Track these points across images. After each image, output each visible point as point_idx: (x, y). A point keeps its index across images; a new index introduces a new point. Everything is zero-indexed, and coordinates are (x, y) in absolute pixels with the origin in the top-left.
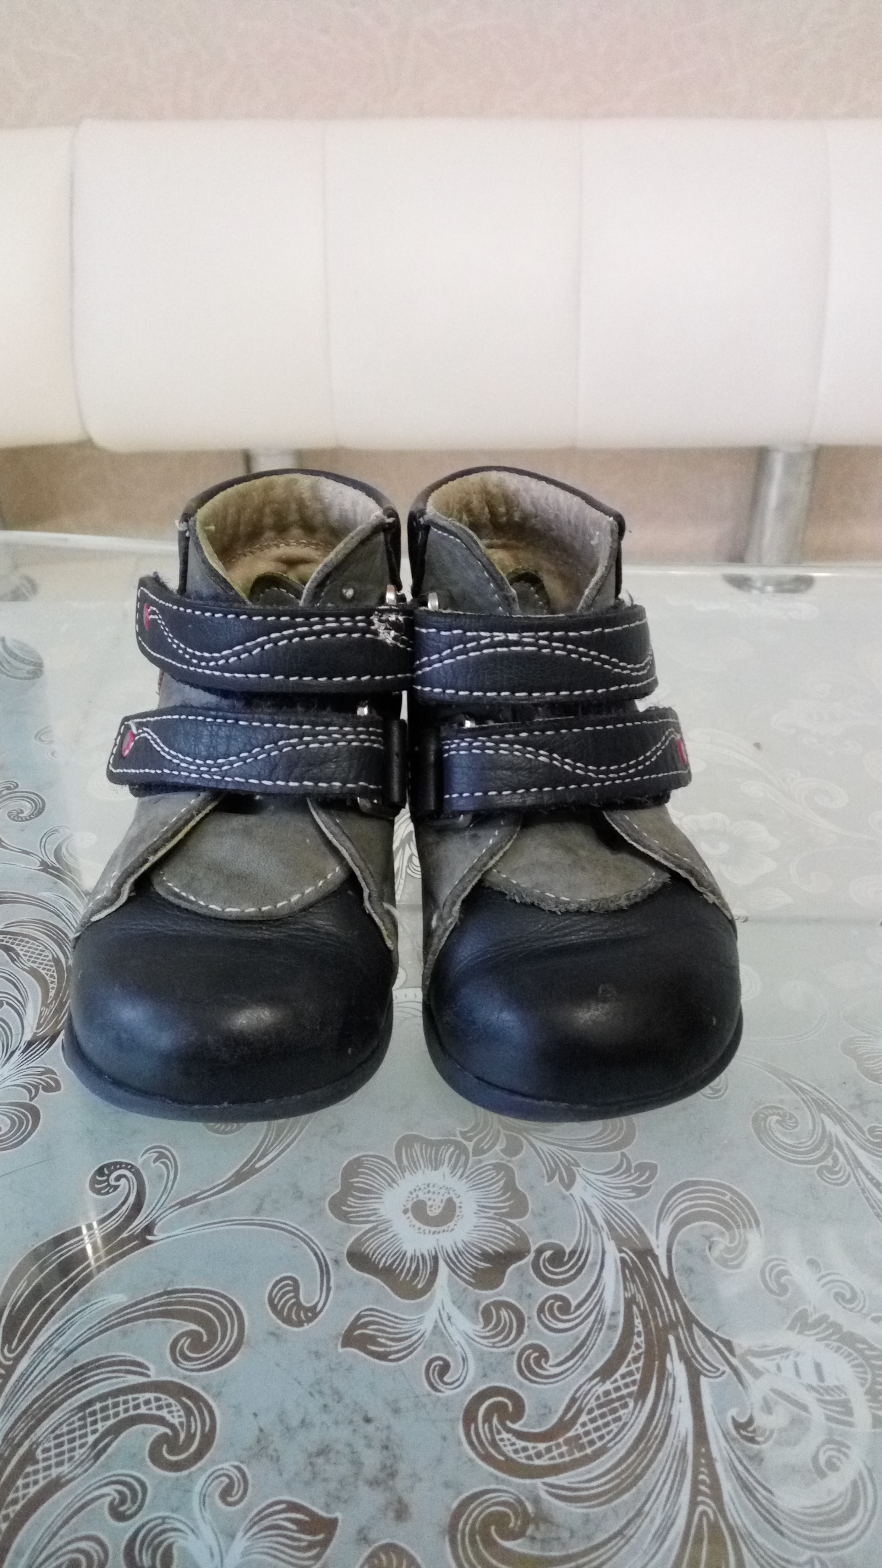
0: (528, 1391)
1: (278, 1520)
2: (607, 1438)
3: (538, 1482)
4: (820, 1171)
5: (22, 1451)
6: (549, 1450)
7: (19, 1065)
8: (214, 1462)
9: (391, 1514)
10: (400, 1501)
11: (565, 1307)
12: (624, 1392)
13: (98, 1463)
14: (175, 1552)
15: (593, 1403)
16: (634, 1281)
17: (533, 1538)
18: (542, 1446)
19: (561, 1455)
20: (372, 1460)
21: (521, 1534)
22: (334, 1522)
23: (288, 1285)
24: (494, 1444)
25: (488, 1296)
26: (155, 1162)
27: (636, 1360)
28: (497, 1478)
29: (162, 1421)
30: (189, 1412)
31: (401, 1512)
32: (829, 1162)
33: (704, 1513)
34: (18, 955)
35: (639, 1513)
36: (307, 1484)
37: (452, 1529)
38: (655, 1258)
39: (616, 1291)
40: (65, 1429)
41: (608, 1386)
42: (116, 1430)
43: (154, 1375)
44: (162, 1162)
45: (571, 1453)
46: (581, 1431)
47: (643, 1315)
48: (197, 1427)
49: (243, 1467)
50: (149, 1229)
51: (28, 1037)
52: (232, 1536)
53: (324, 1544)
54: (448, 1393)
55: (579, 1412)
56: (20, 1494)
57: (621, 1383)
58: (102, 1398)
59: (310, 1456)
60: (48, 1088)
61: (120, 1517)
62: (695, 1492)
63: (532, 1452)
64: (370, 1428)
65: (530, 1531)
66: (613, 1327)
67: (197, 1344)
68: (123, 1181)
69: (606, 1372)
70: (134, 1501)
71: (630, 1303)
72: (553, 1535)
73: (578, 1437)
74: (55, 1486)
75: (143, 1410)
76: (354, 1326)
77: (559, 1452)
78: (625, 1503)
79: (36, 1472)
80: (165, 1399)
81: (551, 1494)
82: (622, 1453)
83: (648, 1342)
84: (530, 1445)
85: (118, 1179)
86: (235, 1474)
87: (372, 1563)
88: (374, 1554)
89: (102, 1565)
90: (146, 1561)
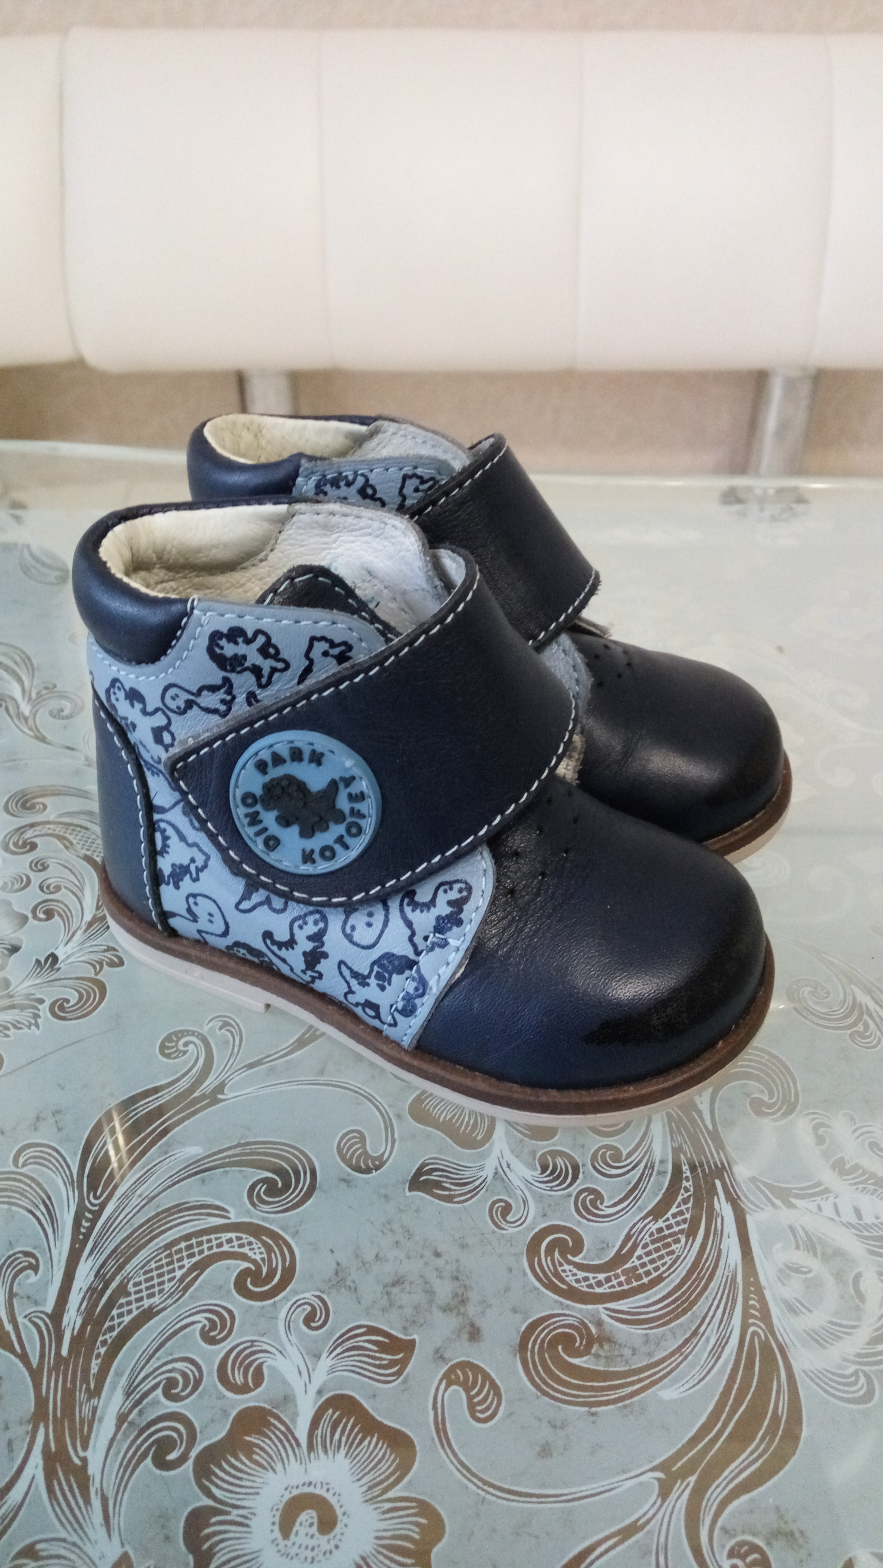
0: (587, 1230)
1: (361, 1341)
3: (600, 1307)
4: (851, 1035)
5: (114, 1285)
6: (608, 1280)
7: (83, 943)
8: (295, 1292)
9: (465, 1336)
10: (472, 1325)
11: (617, 1156)
12: (676, 1229)
13: (187, 1294)
16: (680, 1133)
17: (597, 1356)
18: (601, 1277)
19: (620, 1284)
20: (444, 1290)
21: (587, 1351)
22: (413, 1342)
23: (355, 1137)
24: (557, 1274)
26: (221, 1028)
27: (685, 1201)
28: (561, 1304)
29: (244, 1257)
30: (269, 1250)
31: (475, 1334)
32: (860, 1027)
33: (754, 1333)
34: (71, 843)
35: (695, 1333)
36: (384, 1310)
37: (523, 1346)
38: (700, 1113)
39: (664, 1143)
40: (153, 1265)
41: (661, 1224)
42: (200, 1267)
43: (234, 1217)
44: (227, 1030)
45: (628, 1282)
47: (691, 1163)
48: (277, 1262)
50: (220, 1088)
51: (88, 917)
52: (318, 1356)
53: (404, 1363)
54: (511, 1230)
56: (116, 1321)
57: (672, 1221)
58: (187, 1237)
59: (385, 1286)
60: (112, 964)
61: (212, 1341)
62: (746, 1315)
64: (440, 1262)
66: (662, 1173)
67: (272, 1189)
68: (191, 1047)
69: (657, 1213)
72: (616, 1353)
73: (635, 1268)
74: (148, 1314)
75: (226, 1248)
76: (419, 1172)
77: (619, 1281)
78: (681, 1325)
79: (129, 1303)
80: (246, 1238)
82: (678, 1281)
83: (697, 1186)
84: (590, 1275)
85: (186, 1044)
86: (317, 1303)
87: (449, 1378)
88: (451, 1370)
89: (198, 1382)
90: (239, 1379)
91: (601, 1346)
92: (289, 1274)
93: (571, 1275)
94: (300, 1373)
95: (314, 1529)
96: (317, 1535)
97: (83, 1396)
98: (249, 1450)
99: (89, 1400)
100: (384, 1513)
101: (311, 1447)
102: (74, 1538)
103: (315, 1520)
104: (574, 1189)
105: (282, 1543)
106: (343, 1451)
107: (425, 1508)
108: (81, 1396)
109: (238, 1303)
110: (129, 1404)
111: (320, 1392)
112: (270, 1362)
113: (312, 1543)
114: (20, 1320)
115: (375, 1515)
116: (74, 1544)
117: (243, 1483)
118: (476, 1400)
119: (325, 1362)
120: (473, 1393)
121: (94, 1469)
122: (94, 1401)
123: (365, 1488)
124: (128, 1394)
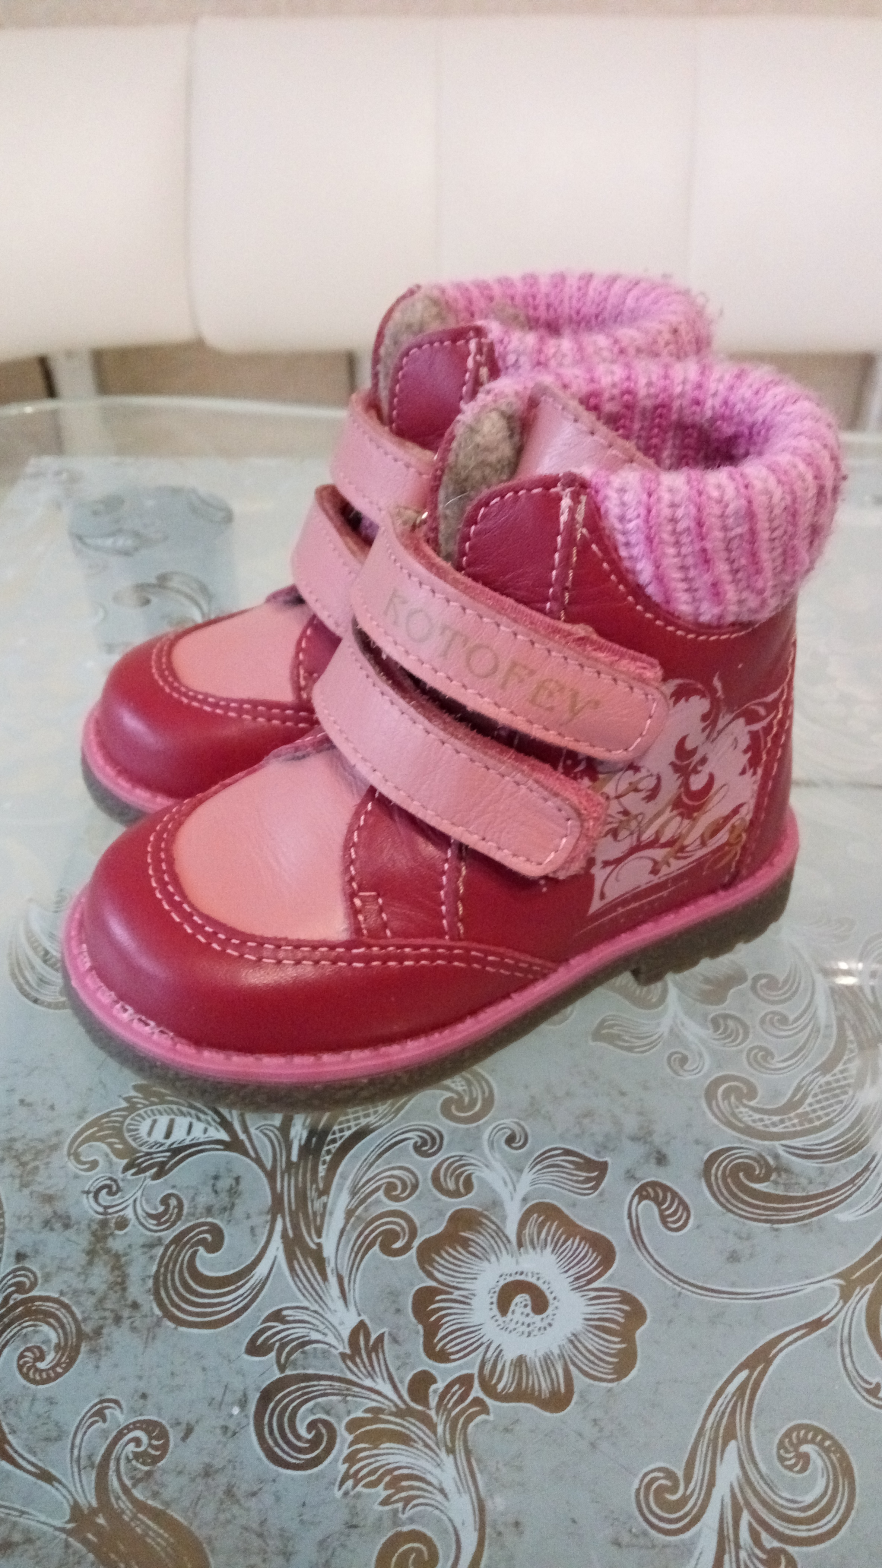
0: (759, 1079)
1: (557, 1161)
2: (832, 1116)
3: (777, 1143)
6: (782, 1121)
8: (495, 1119)
9: (653, 1161)
10: (659, 1152)
11: (784, 1020)
12: (843, 1083)
13: (399, 1116)
14: (474, 1180)
15: (817, 1090)
16: (842, 1003)
17: (776, 1183)
18: (776, 1119)
19: (794, 1125)
20: (630, 1122)
21: (765, 1179)
22: (605, 1164)
24: (734, 1114)
25: (714, 1010)
27: (850, 1061)
28: (739, 1139)
29: (447, 1088)
30: (469, 1083)
31: (661, 1159)
35: (866, 1168)
36: (577, 1136)
37: (706, 1172)
39: (828, 1012)
41: (828, 1078)
45: (801, 1124)
46: (808, 1109)
47: (854, 1028)
48: (477, 1093)
49: (522, 1123)
52: (520, 1171)
53: (599, 1179)
54: (689, 1078)
55: (805, 1096)
56: (338, 1135)
57: (839, 1076)
59: (578, 1117)
61: (425, 1154)
63: (767, 1122)
64: (625, 1100)
65: (774, 1176)
69: (825, 1068)
70: (433, 1144)
71: (841, 1020)
72: (793, 1181)
73: (806, 1113)
74: (365, 1131)
77: (792, 1122)
78: (852, 1161)
79: (348, 1121)
81: (790, 1153)
82: (847, 1126)
84: (766, 1117)
86: (516, 1128)
87: (642, 1193)
88: (643, 1187)
89: (415, 1187)
90: (451, 1185)
91: (779, 1175)
92: (489, 1103)
93: (747, 1116)
94: (505, 1183)
95: (529, 1310)
96: (532, 1314)
97: (314, 1194)
98: (465, 1243)
99: (319, 1197)
100: (591, 1299)
101: (520, 1244)
102: (316, 1307)
103: (529, 1303)
104: (747, 1045)
105: (501, 1320)
106: (549, 1249)
107: (627, 1298)
108: (312, 1193)
109: (444, 1125)
110: (355, 1202)
111: (525, 1200)
112: (477, 1173)
113: (528, 1320)
114: (252, 1130)
115: (583, 1302)
116: (316, 1312)
117: (463, 1270)
118: (667, 1213)
119: (527, 1177)
120: (664, 1207)
121: (328, 1252)
122: (324, 1198)
123: (572, 1279)
124: (353, 1193)
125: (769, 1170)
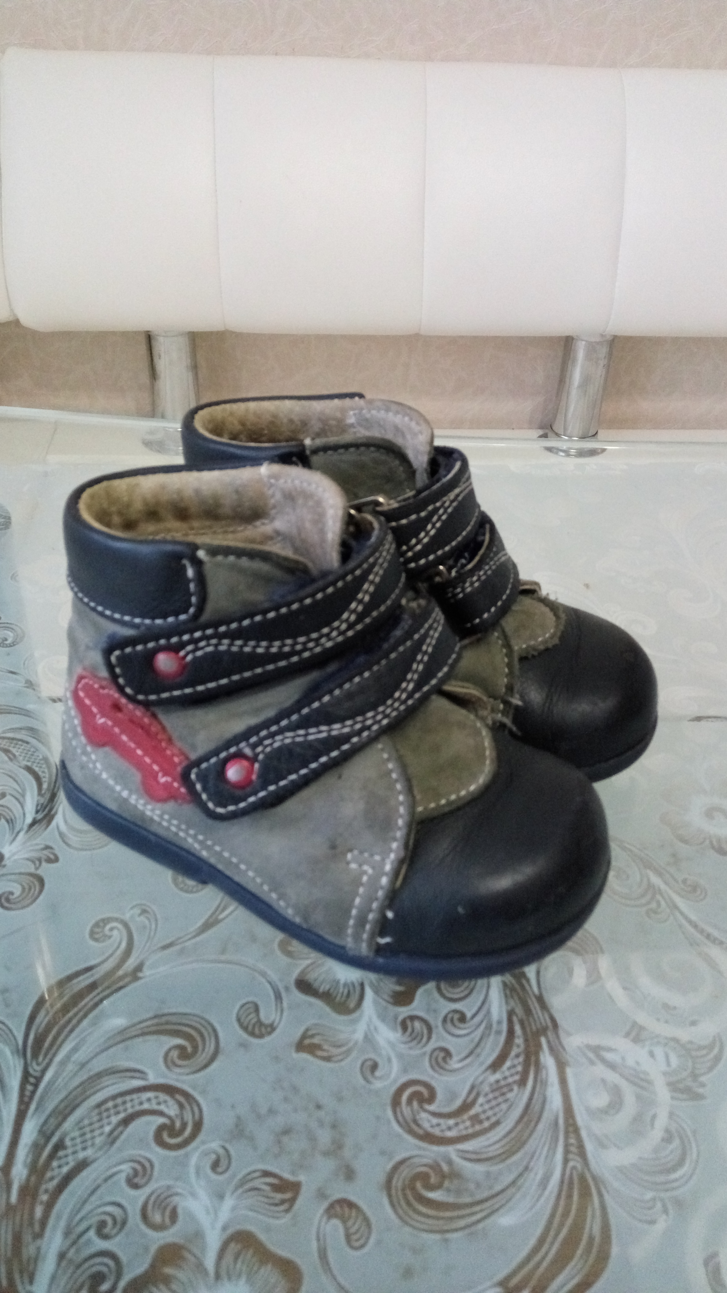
0: (440, 1082)
1: (257, 1183)
2: (500, 1114)
3: (450, 1148)
5: (54, 1140)
6: (457, 1124)
7: (24, 843)
8: (203, 1143)
9: (342, 1176)
10: (348, 1166)
11: (463, 1018)
12: (510, 1080)
13: (114, 1147)
14: (180, 1211)
15: (487, 1089)
16: (513, 998)
18: (451, 1122)
19: (466, 1128)
20: (325, 1137)
21: (439, 1186)
22: (299, 1184)
23: (251, 1008)
24: (415, 1121)
25: (404, 1012)
26: (140, 915)
27: (517, 1056)
28: (419, 1146)
29: (161, 1114)
30: (181, 1106)
33: (574, 1168)
35: (526, 1168)
36: (276, 1156)
37: (388, 1185)
38: (528, 981)
39: (500, 1007)
40: (86, 1122)
41: (498, 1076)
42: (126, 1122)
43: (153, 1079)
44: (145, 917)
45: (473, 1126)
46: (480, 1110)
47: (522, 1023)
48: (188, 1117)
49: (228, 1146)
50: (139, 968)
51: (29, 820)
52: (222, 1197)
53: (292, 1201)
54: (379, 1085)
55: (478, 1095)
56: (56, 1172)
57: (507, 1073)
58: (114, 1097)
59: (277, 1135)
60: (49, 861)
61: (136, 1186)
62: (567, 1152)
63: (444, 1126)
64: (322, 1113)
65: (446, 1183)
66: (499, 1032)
67: (184, 1054)
68: (115, 932)
69: (496, 1065)
70: (144, 1175)
71: (511, 1014)
72: (463, 1186)
73: (478, 1114)
74: (82, 1165)
75: (146, 1106)
76: (304, 1036)
77: (464, 1126)
78: (516, 1161)
79: (66, 1156)
80: (163, 1096)
81: (460, 1157)
82: (512, 1125)
83: (526, 1043)
84: (443, 1121)
85: (112, 929)
86: (221, 1151)
87: (330, 1212)
88: (332, 1206)
89: (124, 1223)
90: (158, 1218)
91: (451, 1182)
92: (198, 1126)
93: (427, 1121)
94: (208, 1211)
97: (30, 1238)
98: (166, 1280)
99: (34, 1240)
101: (218, 1276)
104: (430, 1047)
106: (244, 1278)
109: (156, 1154)
110: (68, 1242)
111: (224, 1228)
112: (183, 1203)
118: (351, 1231)
119: (229, 1202)
120: (349, 1225)
122: (39, 1242)
124: (67, 1234)
125: (443, 1176)
